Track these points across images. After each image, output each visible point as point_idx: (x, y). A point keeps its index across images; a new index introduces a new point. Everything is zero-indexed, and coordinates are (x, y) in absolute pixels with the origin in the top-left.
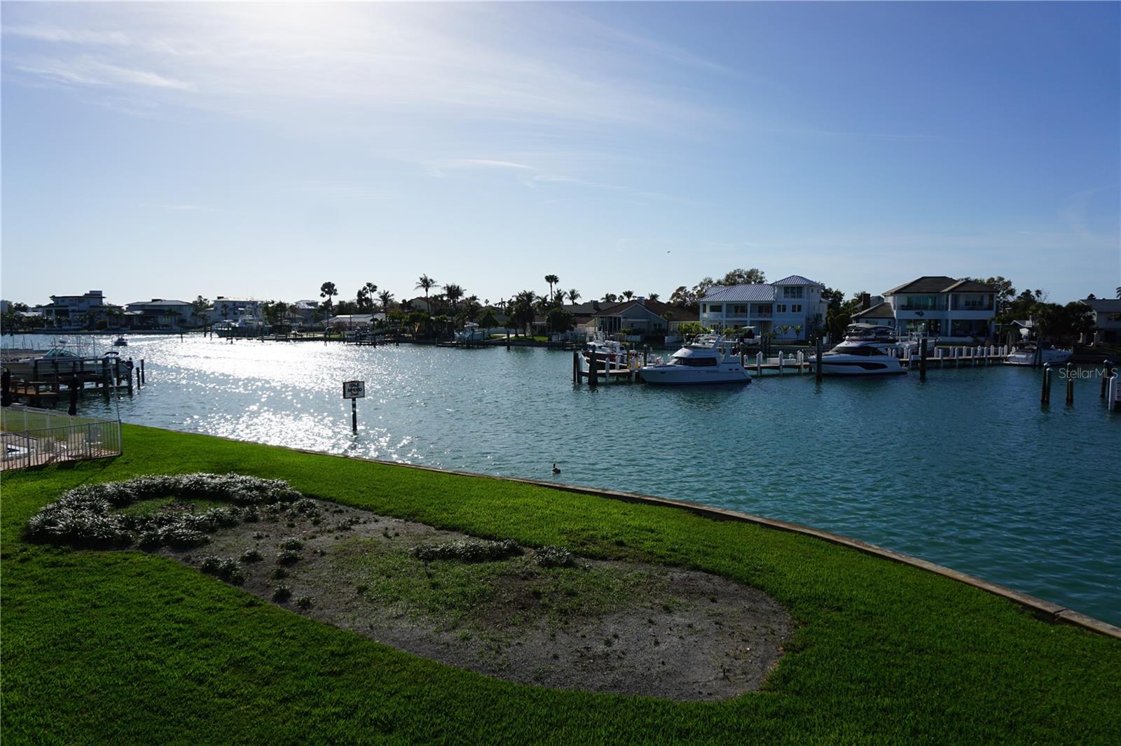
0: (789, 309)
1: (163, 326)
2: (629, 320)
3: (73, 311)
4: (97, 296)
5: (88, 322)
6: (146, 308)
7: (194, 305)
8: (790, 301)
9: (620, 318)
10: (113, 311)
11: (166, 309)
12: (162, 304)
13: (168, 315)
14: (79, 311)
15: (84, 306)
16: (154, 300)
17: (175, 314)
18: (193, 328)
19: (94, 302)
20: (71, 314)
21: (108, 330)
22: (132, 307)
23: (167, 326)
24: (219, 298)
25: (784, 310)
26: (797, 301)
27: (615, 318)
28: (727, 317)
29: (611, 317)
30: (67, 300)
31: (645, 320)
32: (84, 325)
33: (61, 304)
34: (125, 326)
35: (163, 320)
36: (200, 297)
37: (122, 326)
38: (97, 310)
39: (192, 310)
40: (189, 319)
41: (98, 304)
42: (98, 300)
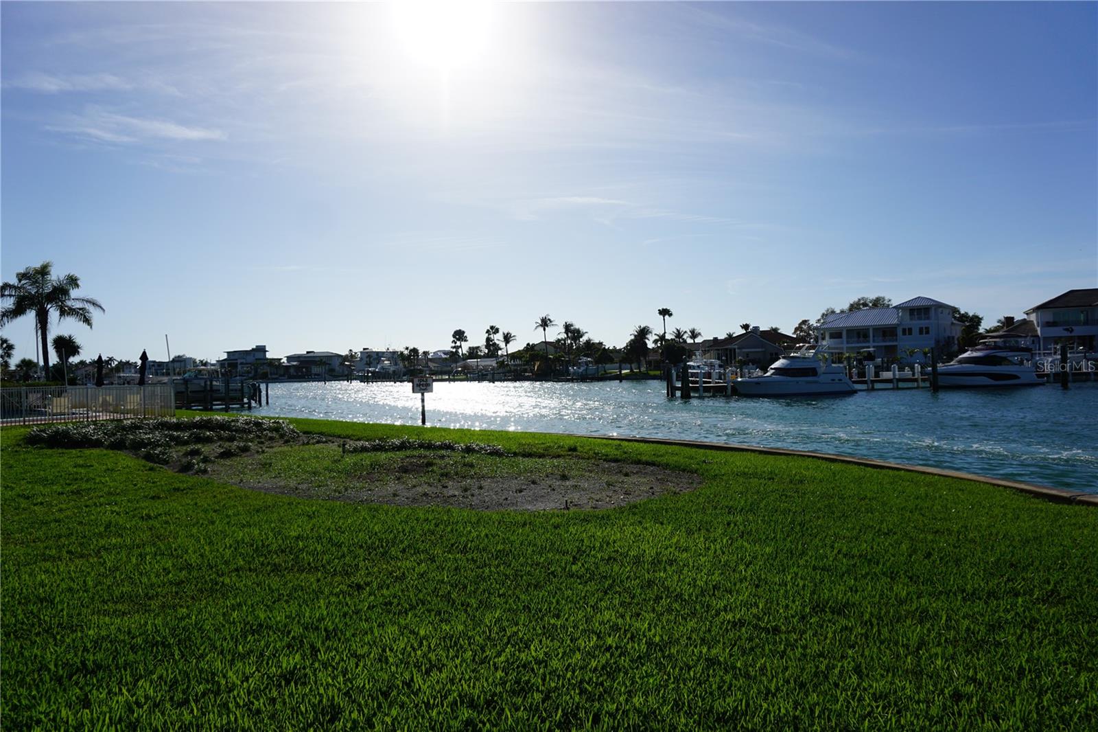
0: (916, 331)
1: (315, 375)
2: (744, 350)
3: (242, 364)
4: (261, 350)
5: (253, 372)
6: (302, 359)
7: (345, 358)
8: (916, 324)
9: (735, 349)
10: (275, 363)
11: (317, 359)
12: (315, 355)
13: (319, 365)
14: (247, 364)
15: (250, 359)
16: (308, 352)
17: (325, 364)
18: (342, 376)
19: (259, 355)
20: (239, 367)
21: (269, 379)
22: (289, 358)
23: (318, 375)
24: (364, 349)
25: (910, 333)
26: (923, 323)
27: (731, 350)
28: (848, 343)
29: (727, 349)
30: (237, 354)
31: (760, 350)
32: (250, 375)
33: (232, 358)
34: (283, 375)
35: (315, 370)
36: (351, 350)
37: (281, 376)
38: (262, 361)
39: (340, 360)
40: (337, 368)
41: (262, 357)
42: (262, 353)
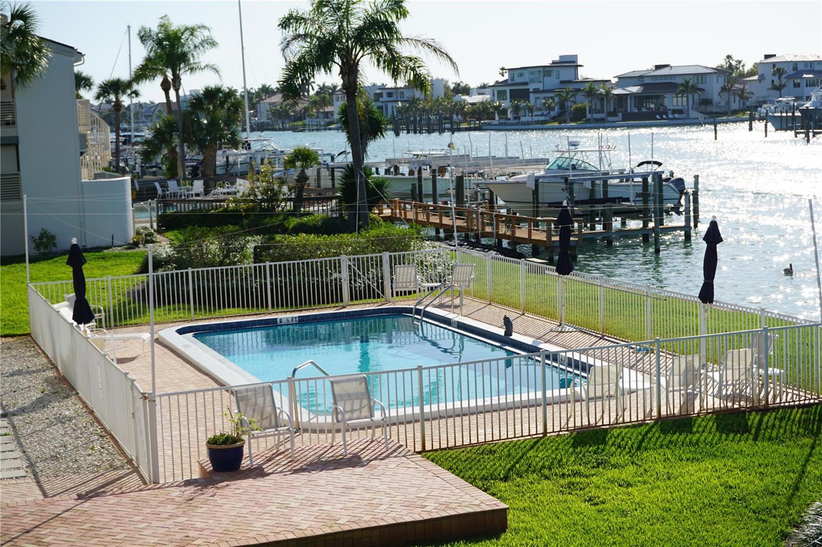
1: (675, 112)
3: (536, 91)
4: (569, 63)
5: (557, 109)
6: (647, 81)
7: (719, 71)
10: (592, 89)
11: (679, 81)
12: (673, 72)
13: (683, 92)
14: (544, 91)
15: (551, 82)
16: (658, 67)
17: (695, 89)
18: (725, 114)
19: (566, 75)
20: (532, 96)
21: (588, 121)
22: (624, 80)
23: (680, 112)
24: (767, 57)
30: (526, 73)
32: (553, 114)
33: (518, 80)
34: (613, 114)
35: (672, 101)
36: (729, 57)
37: (610, 114)
38: (571, 87)
39: (720, 83)
40: (716, 98)
41: (572, 78)
42: (572, 70)
